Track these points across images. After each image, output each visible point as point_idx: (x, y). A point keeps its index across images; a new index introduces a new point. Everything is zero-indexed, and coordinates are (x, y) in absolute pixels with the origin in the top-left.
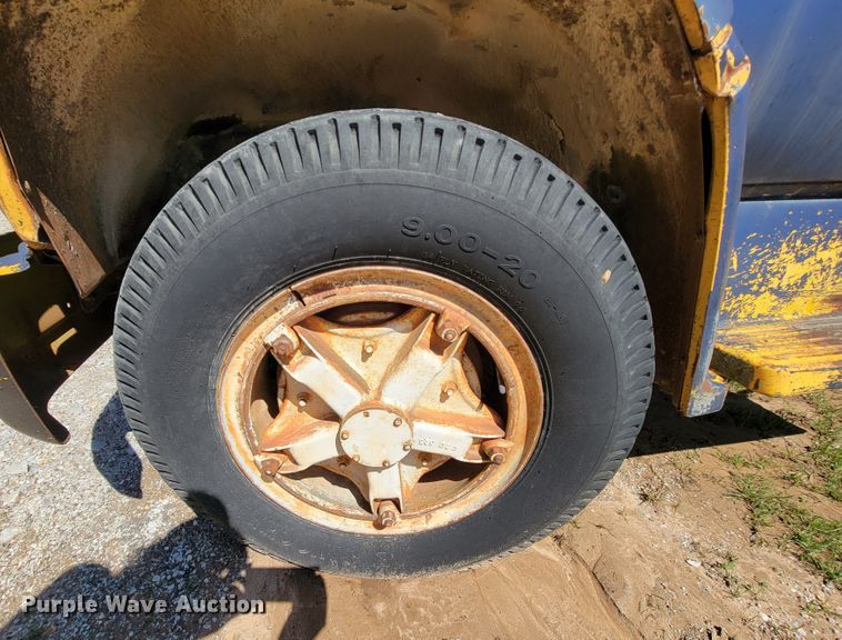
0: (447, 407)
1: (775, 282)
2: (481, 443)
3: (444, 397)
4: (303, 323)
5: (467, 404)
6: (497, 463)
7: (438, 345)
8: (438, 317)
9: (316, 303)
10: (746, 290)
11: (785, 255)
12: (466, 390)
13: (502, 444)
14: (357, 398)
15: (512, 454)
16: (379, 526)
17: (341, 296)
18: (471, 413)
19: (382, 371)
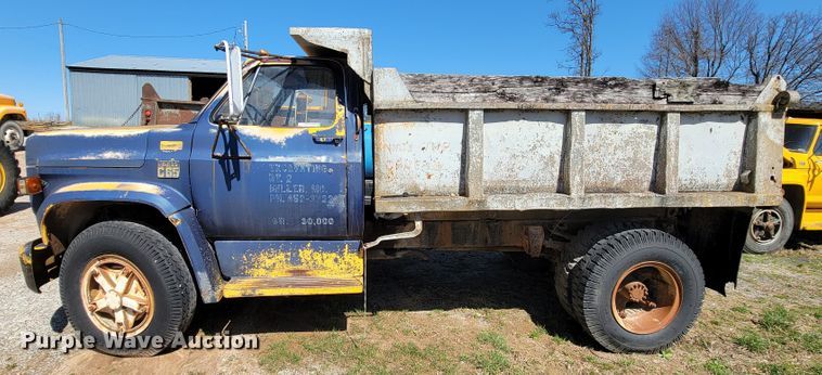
1: (263, 265)
10: (253, 267)
11: (263, 257)
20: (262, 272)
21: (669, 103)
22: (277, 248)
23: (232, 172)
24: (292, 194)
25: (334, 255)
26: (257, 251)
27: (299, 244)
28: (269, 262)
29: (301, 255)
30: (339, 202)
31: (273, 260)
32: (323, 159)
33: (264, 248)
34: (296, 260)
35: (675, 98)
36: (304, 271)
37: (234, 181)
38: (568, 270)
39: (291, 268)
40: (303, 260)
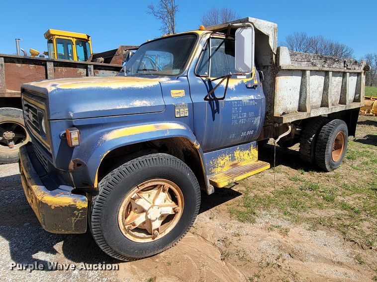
0: (166, 204)
1: (220, 165)
2: (174, 209)
3: (165, 201)
4: (139, 192)
5: (170, 202)
6: (177, 213)
7: (164, 191)
8: (164, 186)
9: (141, 188)
10: (215, 167)
11: (220, 160)
12: (169, 199)
13: (178, 208)
14: (150, 206)
15: (180, 209)
16: (153, 238)
17: (146, 186)
18: (170, 204)
19: (152, 199)
20: (219, 169)
21: (347, 69)
22: (225, 153)
23: (215, 108)
24: (241, 118)
25: (248, 152)
26: (216, 157)
27: (234, 148)
28: (222, 162)
29: (235, 155)
30: (258, 121)
31: (224, 161)
32: (252, 97)
33: (220, 154)
34: (233, 158)
35: (349, 67)
36: (236, 164)
37: (216, 114)
38: (310, 141)
39: (231, 163)
40: (236, 158)
